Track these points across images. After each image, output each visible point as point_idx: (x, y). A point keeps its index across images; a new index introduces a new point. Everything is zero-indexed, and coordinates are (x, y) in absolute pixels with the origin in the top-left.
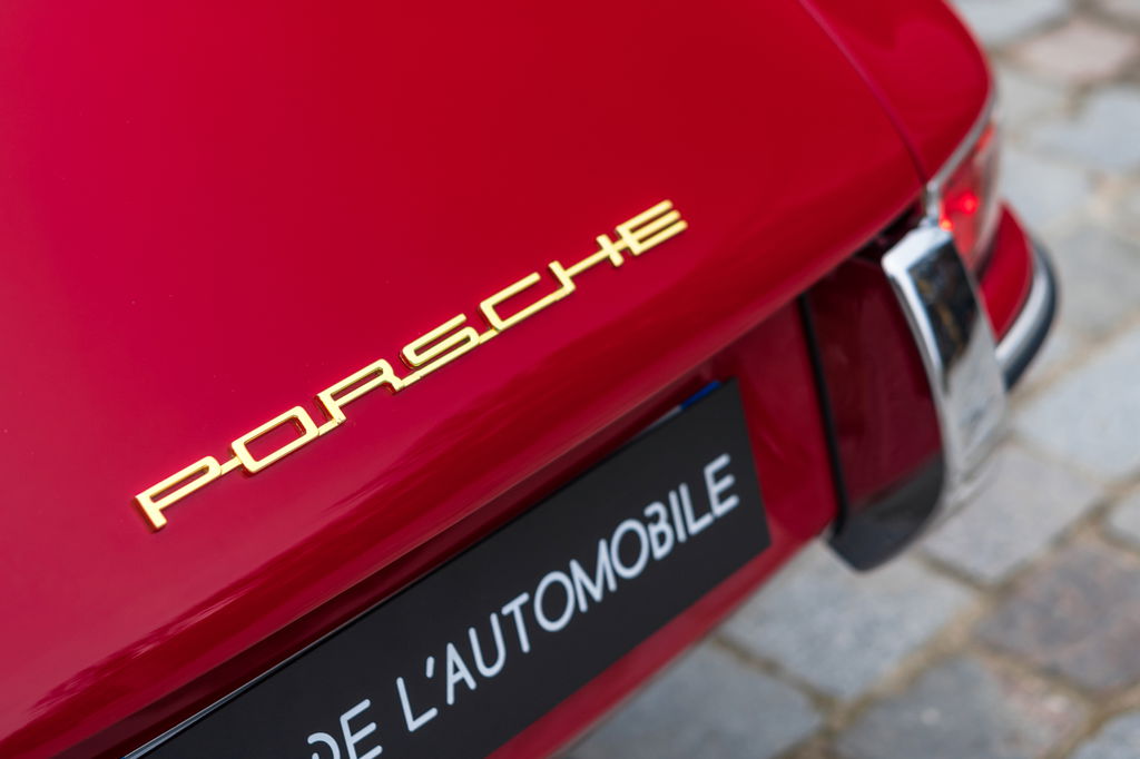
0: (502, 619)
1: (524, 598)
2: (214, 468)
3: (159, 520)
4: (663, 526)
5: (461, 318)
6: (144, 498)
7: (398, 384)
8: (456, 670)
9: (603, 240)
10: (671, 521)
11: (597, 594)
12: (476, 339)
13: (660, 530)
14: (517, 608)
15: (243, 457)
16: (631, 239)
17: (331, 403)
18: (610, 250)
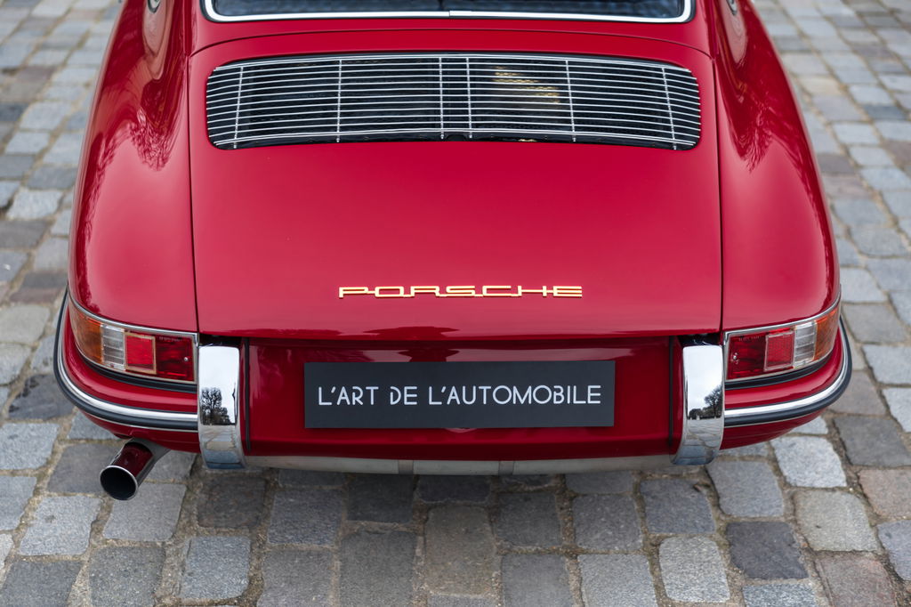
0: (477, 389)
1: (490, 388)
2: (366, 290)
3: (341, 295)
4: (561, 394)
5: (473, 287)
6: (341, 289)
7: (438, 294)
8: (454, 395)
9: (545, 288)
10: (565, 394)
11: (522, 401)
12: (473, 293)
13: (558, 395)
14: (485, 388)
15: (376, 292)
16: (556, 291)
17: (413, 290)
18: (545, 291)
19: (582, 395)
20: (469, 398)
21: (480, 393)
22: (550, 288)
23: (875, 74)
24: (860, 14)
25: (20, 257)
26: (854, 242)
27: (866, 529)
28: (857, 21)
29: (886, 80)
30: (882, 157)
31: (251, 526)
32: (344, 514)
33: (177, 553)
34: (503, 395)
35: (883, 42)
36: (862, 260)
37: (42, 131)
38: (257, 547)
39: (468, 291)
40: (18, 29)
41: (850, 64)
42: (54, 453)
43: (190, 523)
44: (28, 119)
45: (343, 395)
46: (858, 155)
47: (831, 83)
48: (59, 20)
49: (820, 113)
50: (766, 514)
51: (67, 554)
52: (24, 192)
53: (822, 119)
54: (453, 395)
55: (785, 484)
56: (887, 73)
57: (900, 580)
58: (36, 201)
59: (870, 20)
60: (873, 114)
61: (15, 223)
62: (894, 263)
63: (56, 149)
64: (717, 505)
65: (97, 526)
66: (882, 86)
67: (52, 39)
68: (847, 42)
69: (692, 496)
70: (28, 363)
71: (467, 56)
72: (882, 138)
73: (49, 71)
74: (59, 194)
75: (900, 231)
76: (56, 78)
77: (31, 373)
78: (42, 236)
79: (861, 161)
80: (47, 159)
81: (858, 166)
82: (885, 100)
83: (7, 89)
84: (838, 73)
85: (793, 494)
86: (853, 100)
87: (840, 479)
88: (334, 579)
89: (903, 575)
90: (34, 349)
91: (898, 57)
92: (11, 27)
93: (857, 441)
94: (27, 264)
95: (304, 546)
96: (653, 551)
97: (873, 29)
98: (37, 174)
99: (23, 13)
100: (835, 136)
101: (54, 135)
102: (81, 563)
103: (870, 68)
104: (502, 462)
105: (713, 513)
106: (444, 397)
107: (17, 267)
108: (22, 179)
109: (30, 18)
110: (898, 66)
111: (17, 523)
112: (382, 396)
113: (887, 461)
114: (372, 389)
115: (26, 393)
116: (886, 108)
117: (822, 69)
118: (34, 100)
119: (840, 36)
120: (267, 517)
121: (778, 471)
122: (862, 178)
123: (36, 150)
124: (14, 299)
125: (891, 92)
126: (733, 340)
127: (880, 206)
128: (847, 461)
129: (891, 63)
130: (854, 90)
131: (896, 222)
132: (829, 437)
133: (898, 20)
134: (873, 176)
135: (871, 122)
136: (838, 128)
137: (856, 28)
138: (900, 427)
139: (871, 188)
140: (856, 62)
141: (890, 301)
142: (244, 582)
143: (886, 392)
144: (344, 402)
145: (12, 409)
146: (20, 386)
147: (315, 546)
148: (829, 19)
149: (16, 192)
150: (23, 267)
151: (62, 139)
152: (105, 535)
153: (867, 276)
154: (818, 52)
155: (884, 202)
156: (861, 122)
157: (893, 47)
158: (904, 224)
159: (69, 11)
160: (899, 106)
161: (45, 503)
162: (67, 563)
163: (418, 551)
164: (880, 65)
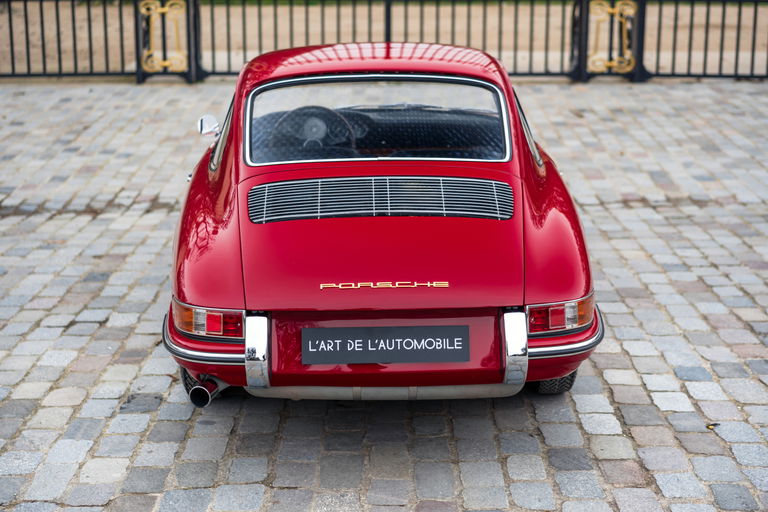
0: (395, 341)
1: (402, 340)
2: (334, 285)
3: (321, 289)
5: (391, 282)
6: (321, 285)
7: (372, 287)
10: (443, 343)
11: (419, 348)
12: (391, 286)
13: (439, 344)
14: (399, 341)
15: (340, 286)
16: (435, 284)
17: (359, 285)
18: (429, 284)
19: (452, 344)
20: (390, 346)
21: (396, 343)
22: (431, 282)
23: (672, 249)
24: (667, 218)
25: (117, 344)
26: (643, 329)
27: (631, 450)
28: (665, 222)
29: (679, 252)
30: (670, 289)
31: (267, 454)
32: (322, 448)
33: (225, 465)
34: (409, 344)
35: (680, 232)
36: (648, 337)
37: (123, 285)
38: (272, 462)
39: (389, 284)
40: (101, 235)
41: (655, 244)
42: (149, 426)
43: (232, 453)
44: (112, 279)
45: (322, 345)
46: (652, 288)
47: (642, 253)
48: (127, 231)
49: (632, 268)
50: (572, 445)
51: (162, 466)
52: (115, 314)
53: (632, 272)
54: (382, 344)
55: (585, 433)
56: (679, 248)
57: (648, 470)
58: (123, 318)
59: (673, 222)
60: (665, 268)
61: (111, 328)
62: (667, 338)
63: (133, 294)
64: (543, 442)
65: (177, 455)
66: (675, 254)
67: (123, 241)
68: (656, 233)
69: (529, 439)
70: (128, 389)
71: (387, 178)
72: (670, 280)
73: (124, 257)
74: (138, 315)
75: (674, 323)
76: (128, 259)
77: (130, 393)
78: (129, 335)
79: (654, 291)
80: (128, 298)
81: (652, 294)
82: (676, 261)
83: (98, 265)
84: (647, 248)
85: (588, 437)
86: (655, 262)
87: (619, 430)
88: (317, 474)
89: (649, 468)
90: (131, 384)
91: (688, 240)
92: (95, 235)
93: (631, 415)
94: (122, 346)
95: (300, 462)
96: (503, 461)
97: (675, 226)
98: (122, 305)
99: (103, 228)
100: (640, 280)
101: (131, 287)
102: (170, 470)
103: (669, 245)
104: (411, 388)
105: (540, 446)
106: (377, 346)
107: (116, 348)
108: (114, 308)
109: (107, 230)
110: (688, 244)
111: (131, 454)
112: (344, 345)
113: (647, 423)
114: (338, 342)
115: (129, 402)
116: (676, 265)
117: (636, 246)
118: (116, 271)
119: (651, 229)
120: (277, 450)
121: (581, 428)
122: (654, 299)
123: (121, 294)
124: (116, 362)
125: (681, 257)
126: (531, 310)
127: (664, 312)
128: (624, 424)
129: (683, 243)
130: (656, 257)
131: (672, 319)
132: (614, 414)
133: (692, 221)
134: (661, 298)
135: (665, 272)
136: (642, 276)
137: (663, 225)
138: (658, 409)
139: (659, 304)
140: (660, 242)
141: (663, 355)
142: (265, 475)
143: (652, 394)
144: (323, 349)
145: (121, 408)
146: (126, 399)
147: (306, 461)
148: (644, 221)
149: (110, 314)
150: (120, 348)
151: (136, 289)
152: (183, 457)
153: (650, 344)
154: (635, 238)
155: (666, 310)
156: (658, 272)
157: (686, 235)
158: (676, 320)
159: (133, 226)
160: (685, 264)
161: (146, 446)
162: (162, 470)
163: (366, 462)
164: (675, 244)
